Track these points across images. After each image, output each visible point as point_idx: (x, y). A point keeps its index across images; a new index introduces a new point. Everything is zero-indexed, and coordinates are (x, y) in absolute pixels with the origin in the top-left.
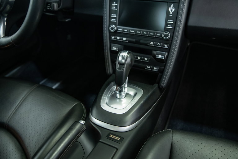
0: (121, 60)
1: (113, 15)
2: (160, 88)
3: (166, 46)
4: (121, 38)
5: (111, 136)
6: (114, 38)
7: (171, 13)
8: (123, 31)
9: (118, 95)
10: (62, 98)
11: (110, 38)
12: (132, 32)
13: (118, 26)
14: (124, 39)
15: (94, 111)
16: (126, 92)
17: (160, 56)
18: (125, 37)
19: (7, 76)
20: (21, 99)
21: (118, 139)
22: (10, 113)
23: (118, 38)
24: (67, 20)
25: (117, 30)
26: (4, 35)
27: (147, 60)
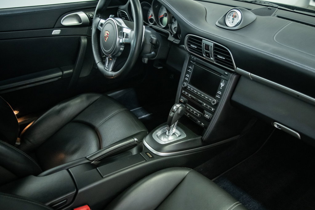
0: (175, 109)
1: (188, 75)
2: (202, 139)
3: (213, 109)
4: (188, 93)
5: (148, 154)
6: (184, 92)
7: (221, 87)
8: (190, 89)
9: (167, 133)
10: (136, 123)
11: (182, 91)
12: (195, 92)
13: (188, 84)
14: (189, 95)
15: (148, 137)
16: (173, 132)
17: (207, 116)
18: (190, 94)
19: (109, 95)
20: (111, 115)
21: (151, 156)
22: (101, 121)
23: (186, 93)
24: (159, 68)
25: (187, 87)
26: (111, 70)
27: (199, 116)
